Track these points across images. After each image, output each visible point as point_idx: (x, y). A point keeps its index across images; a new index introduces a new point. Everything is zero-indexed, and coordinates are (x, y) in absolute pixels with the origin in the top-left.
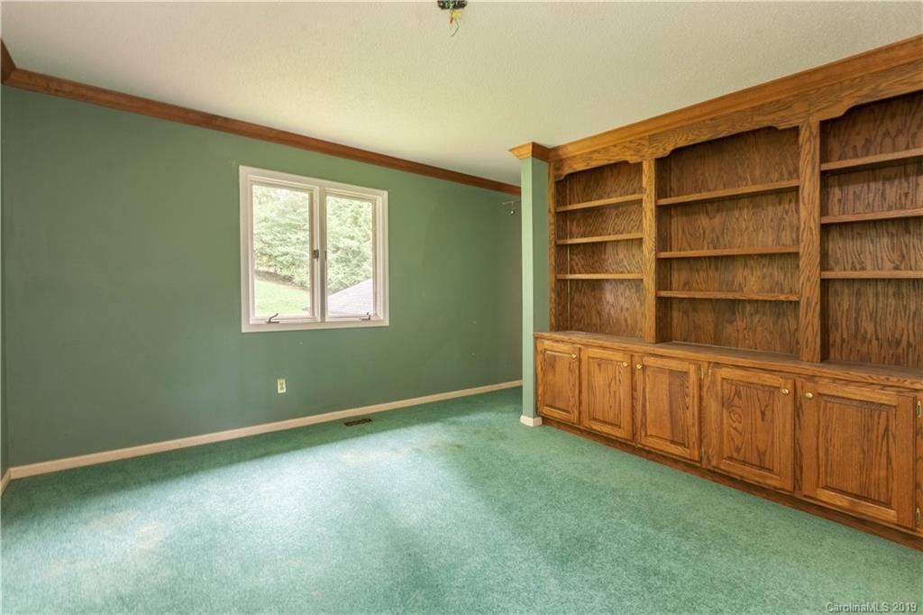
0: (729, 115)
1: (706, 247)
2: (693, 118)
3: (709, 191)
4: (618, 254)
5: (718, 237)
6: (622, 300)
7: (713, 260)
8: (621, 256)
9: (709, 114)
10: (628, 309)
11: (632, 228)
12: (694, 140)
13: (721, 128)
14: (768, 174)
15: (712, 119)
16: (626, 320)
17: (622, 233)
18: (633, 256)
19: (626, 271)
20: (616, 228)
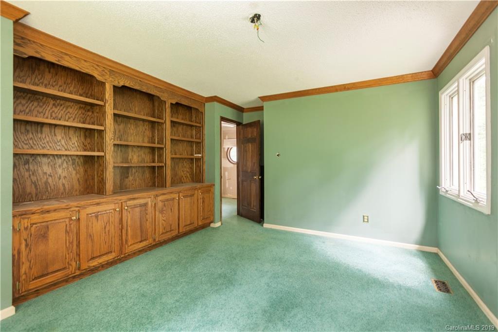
0: (147, 83)
1: (116, 140)
2: (135, 76)
3: (118, 110)
4: (55, 135)
5: (121, 135)
6: (60, 171)
7: (119, 146)
8: (59, 138)
9: (141, 78)
10: (65, 177)
11: (69, 118)
12: (132, 86)
13: (144, 87)
14: (140, 112)
15: (140, 81)
16: (63, 185)
17: (60, 120)
18: (70, 138)
19: (64, 149)
20: (54, 115)
